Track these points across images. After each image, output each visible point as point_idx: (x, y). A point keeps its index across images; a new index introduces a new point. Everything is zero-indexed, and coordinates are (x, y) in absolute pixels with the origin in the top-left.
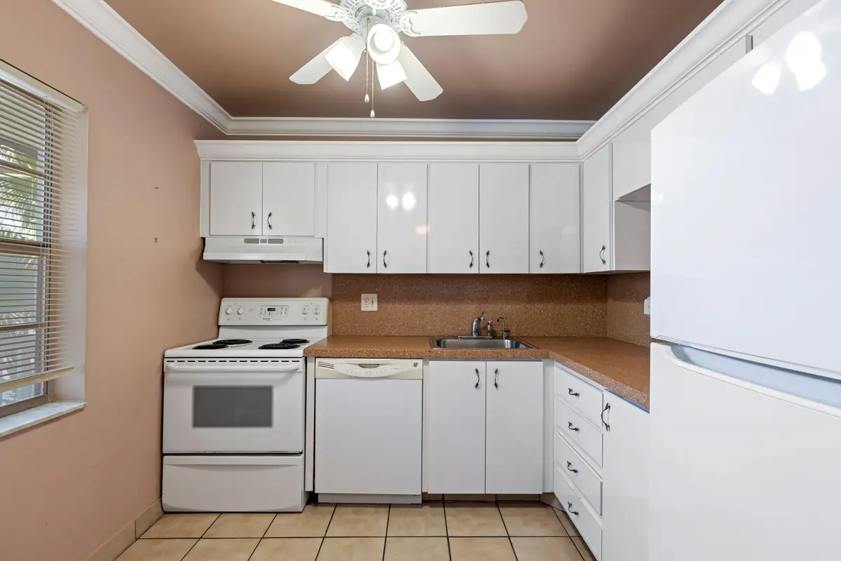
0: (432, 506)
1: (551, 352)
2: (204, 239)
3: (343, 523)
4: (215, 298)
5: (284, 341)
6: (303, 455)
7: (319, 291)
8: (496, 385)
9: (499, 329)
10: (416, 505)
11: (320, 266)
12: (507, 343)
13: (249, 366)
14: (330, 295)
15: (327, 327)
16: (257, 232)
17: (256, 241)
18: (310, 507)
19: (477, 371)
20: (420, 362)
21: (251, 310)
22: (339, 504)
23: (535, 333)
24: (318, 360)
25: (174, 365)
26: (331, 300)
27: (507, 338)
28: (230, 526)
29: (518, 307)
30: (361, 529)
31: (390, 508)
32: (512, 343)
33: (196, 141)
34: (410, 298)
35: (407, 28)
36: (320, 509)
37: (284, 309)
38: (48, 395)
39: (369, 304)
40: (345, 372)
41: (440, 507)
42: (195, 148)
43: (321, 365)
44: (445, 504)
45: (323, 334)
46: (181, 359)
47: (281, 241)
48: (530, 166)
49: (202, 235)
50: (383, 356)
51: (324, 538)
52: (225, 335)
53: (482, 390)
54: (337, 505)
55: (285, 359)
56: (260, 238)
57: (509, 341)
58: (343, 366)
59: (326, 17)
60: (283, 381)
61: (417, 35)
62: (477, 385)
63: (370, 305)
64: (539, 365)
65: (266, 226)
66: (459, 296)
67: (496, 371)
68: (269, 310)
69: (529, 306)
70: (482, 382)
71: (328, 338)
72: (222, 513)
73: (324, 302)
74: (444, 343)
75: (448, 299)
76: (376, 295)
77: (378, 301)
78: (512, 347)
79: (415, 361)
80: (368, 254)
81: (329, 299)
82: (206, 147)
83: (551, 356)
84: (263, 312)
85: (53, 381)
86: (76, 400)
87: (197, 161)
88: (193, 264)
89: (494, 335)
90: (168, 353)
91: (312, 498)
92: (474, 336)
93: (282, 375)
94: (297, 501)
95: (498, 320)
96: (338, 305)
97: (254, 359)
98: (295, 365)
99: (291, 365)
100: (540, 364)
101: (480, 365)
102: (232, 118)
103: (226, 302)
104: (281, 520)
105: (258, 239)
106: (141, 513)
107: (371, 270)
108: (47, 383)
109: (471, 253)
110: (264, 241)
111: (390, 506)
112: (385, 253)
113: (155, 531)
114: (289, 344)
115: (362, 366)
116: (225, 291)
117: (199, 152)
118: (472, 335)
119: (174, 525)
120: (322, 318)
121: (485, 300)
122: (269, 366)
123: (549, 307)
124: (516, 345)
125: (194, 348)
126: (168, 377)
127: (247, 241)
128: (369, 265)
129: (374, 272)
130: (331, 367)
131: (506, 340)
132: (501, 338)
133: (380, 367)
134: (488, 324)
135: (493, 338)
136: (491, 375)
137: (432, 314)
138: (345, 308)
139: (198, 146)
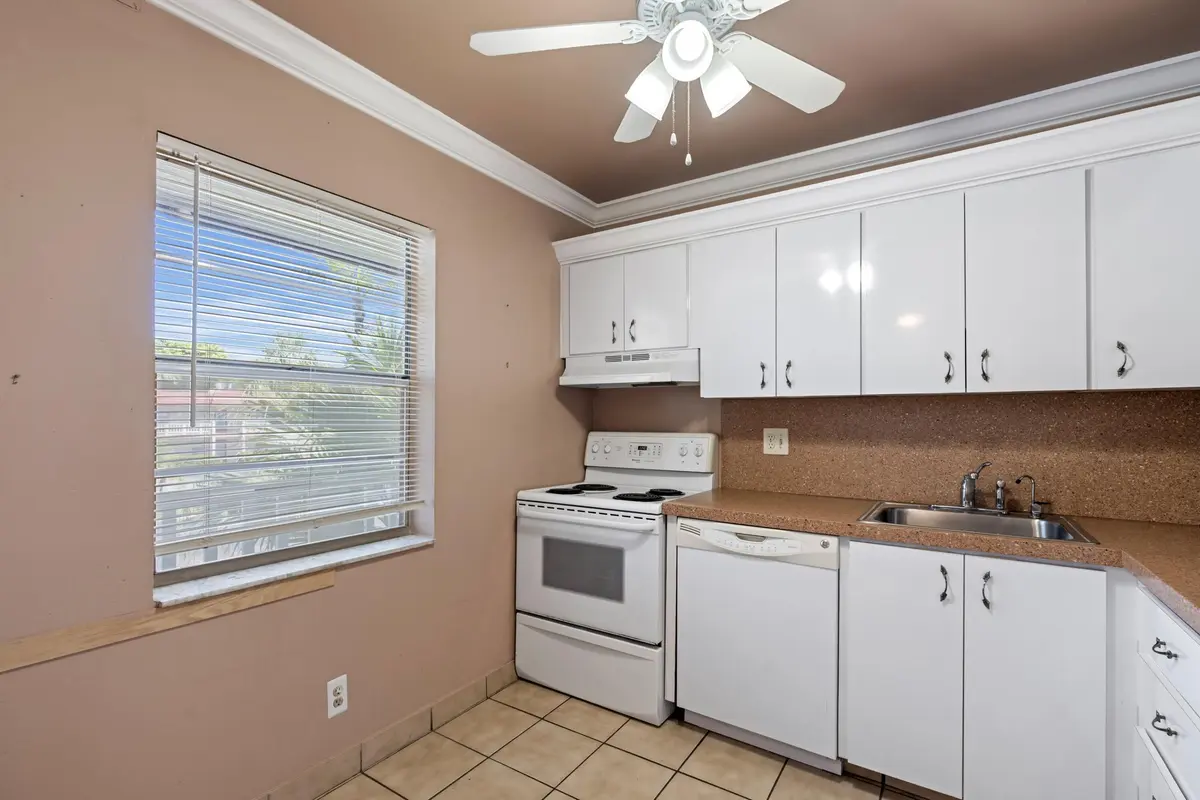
0: (857, 786)
1: (1125, 555)
2: (564, 359)
3: (708, 762)
4: (579, 431)
5: (652, 492)
6: (660, 649)
7: (704, 423)
8: (986, 602)
9: (1025, 497)
10: (832, 776)
11: (695, 388)
12: (1039, 527)
13: (597, 519)
14: (718, 429)
15: (712, 476)
16: (618, 348)
17: (617, 359)
18: (670, 724)
19: (943, 570)
20: (833, 541)
21: (619, 448)
22: (709, 732)
23: (1120, 512)
24: (680, 521)
25: (523, 510)
26: (720, 437)
27: (1041, 517)
28: (576, 716)
29: (1074, 456)
30: (730, 779)
31: (785, 764)
32: (1050, 529)
33: (554, 244)
34: (844, 436)
35: (737, 10)
36: (685, 730)
37: (657, 447)
38: (408, 527)
39: (776, 444)
40: (715, 543)
41: (874, 793)
42: (553, 251)
43: (683, 528)
44: (885, 792)
45: (706, 484)
46: (532, 502)
47: (646, 357)
48: (1088, 173)
49: (562, 356)
50: (771, 525)
51: (677, 771)
52: (592, 478)
53: (953, 608)
54: (708, 733)
55: (639, 515)
56: (623, 354)
57: (1043, 523)
58: (714, 532)
59: (624, 43)
60: (638, 543)
61: (757, 14)
62: (944, 596)
63: (777, 446)
64: (1097, 579)
65: (628, 338)
66: (938, 433)
67: (987, 577)
68: (640, 448)
69: (1102, 456)
70: (955, 590)
71: (713, 490)
72: (571, 697)
73: (707, 441)
74: (900, 513)
75: (914, 439)
76: (786, 431)
77: (790, 440)
78: (1050, 536)
79: (827, 539)
80: (763, 367)
81: (717, 435)
82: (567, 248)
83: (1124, 563)
84: (633, 450)
85: (412, 511)
86: (425, 534)
87: (556, 266)
88: (552, 391)
89: (1013, 509)
90: (522, 494)
91: (677, 714)
92: (966, 506)
93: (635, 536)
94: (654, 711)
95: (1018, 482)
96: (730, 444)
97: (603, 511)
98: (648, 525)
99: (645, 524)
100: (1099, 577)
101: (952, 561)
102: (598, 206)
103: (594, 437)
104: (631, 727)
105: (620, 357)
106: (492, 671)
107: (768, 392)
108: (408, 512)
109: (948, 357)
110: (627, 358)
111: (787, 761)
112: (789, 365)
113: (505, 696)
114: (655, 495)
115: (741, 536)
116: (593, 424)
117: (558, 256)
118: (961, 504)
119: (525, 695)
120: (705, 464)
121: (991, 441)
122: (620, 522)
123: (1162, 459)
124: (1059, 533)
125: (548, 492)
126: (521, 522)
127: (610, 359)
128: (763, 384)
129: (772, 394)
130: (697, 532)
131: (1037, 521)
132: (1029, 516)
133: (766, 542)
134: (998, 487)
135: (1008, 514)
136: (975, 583)
137: (882, 462)
138: (738, 448)
139: (556, 250)
